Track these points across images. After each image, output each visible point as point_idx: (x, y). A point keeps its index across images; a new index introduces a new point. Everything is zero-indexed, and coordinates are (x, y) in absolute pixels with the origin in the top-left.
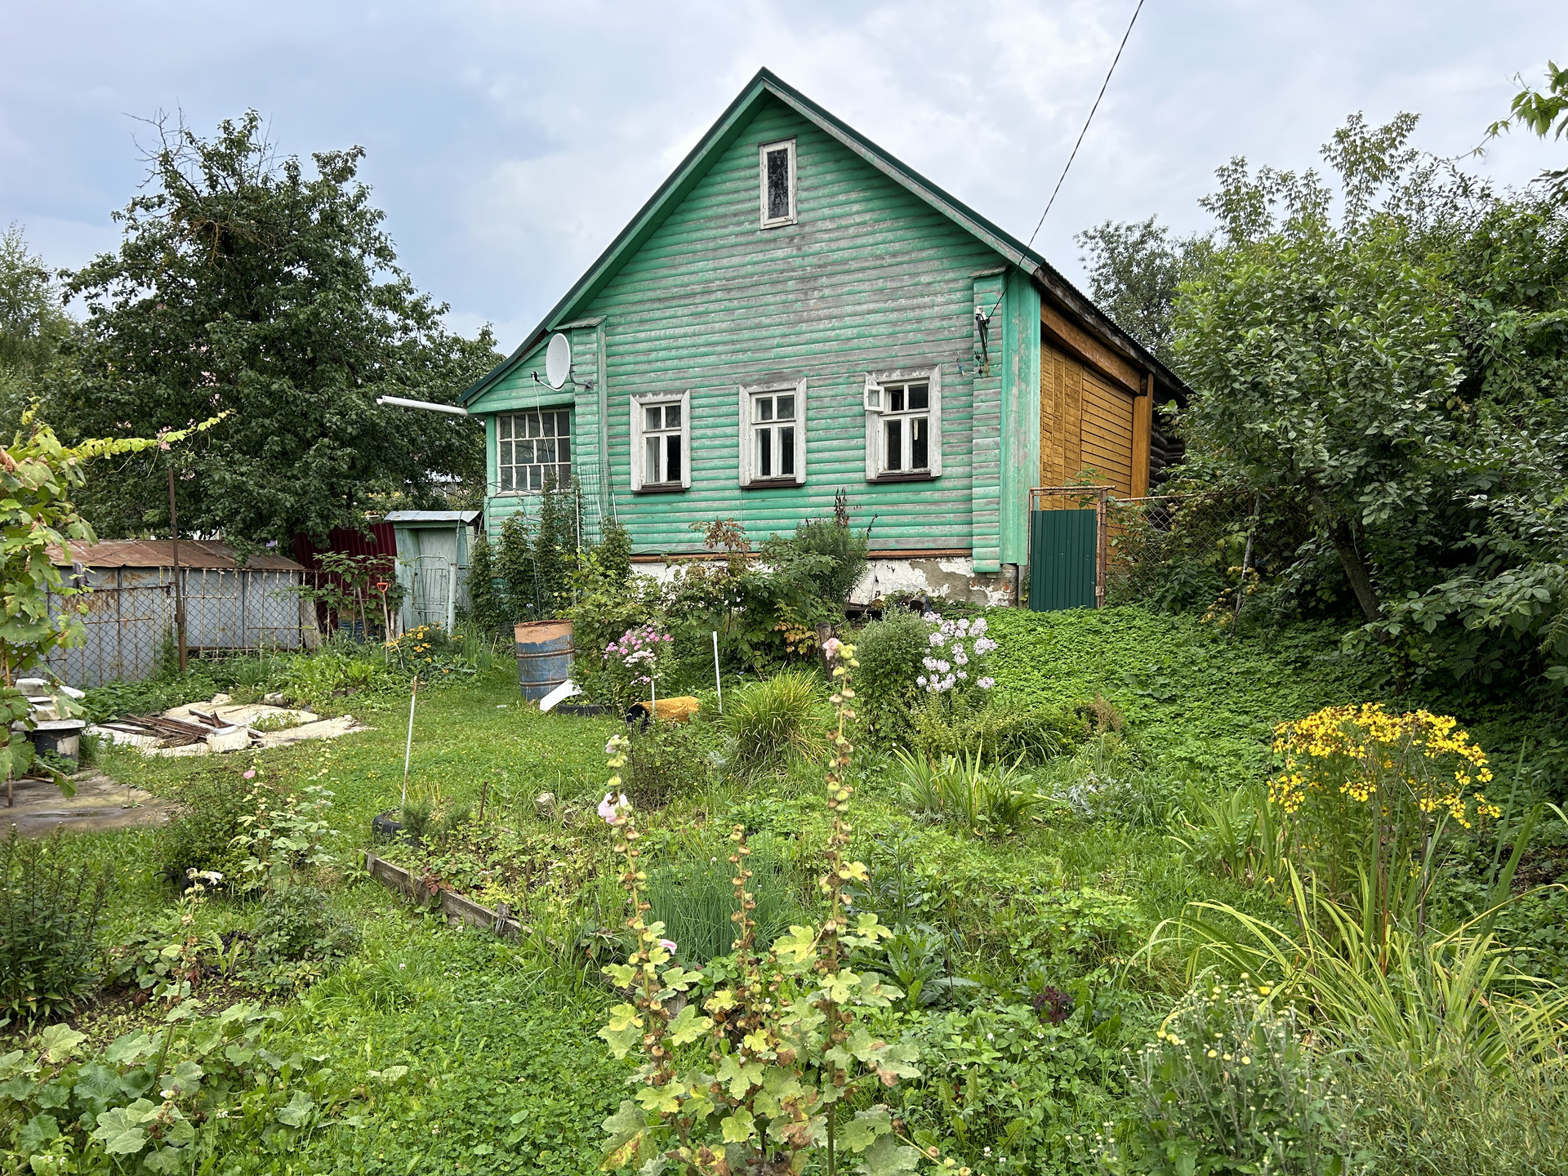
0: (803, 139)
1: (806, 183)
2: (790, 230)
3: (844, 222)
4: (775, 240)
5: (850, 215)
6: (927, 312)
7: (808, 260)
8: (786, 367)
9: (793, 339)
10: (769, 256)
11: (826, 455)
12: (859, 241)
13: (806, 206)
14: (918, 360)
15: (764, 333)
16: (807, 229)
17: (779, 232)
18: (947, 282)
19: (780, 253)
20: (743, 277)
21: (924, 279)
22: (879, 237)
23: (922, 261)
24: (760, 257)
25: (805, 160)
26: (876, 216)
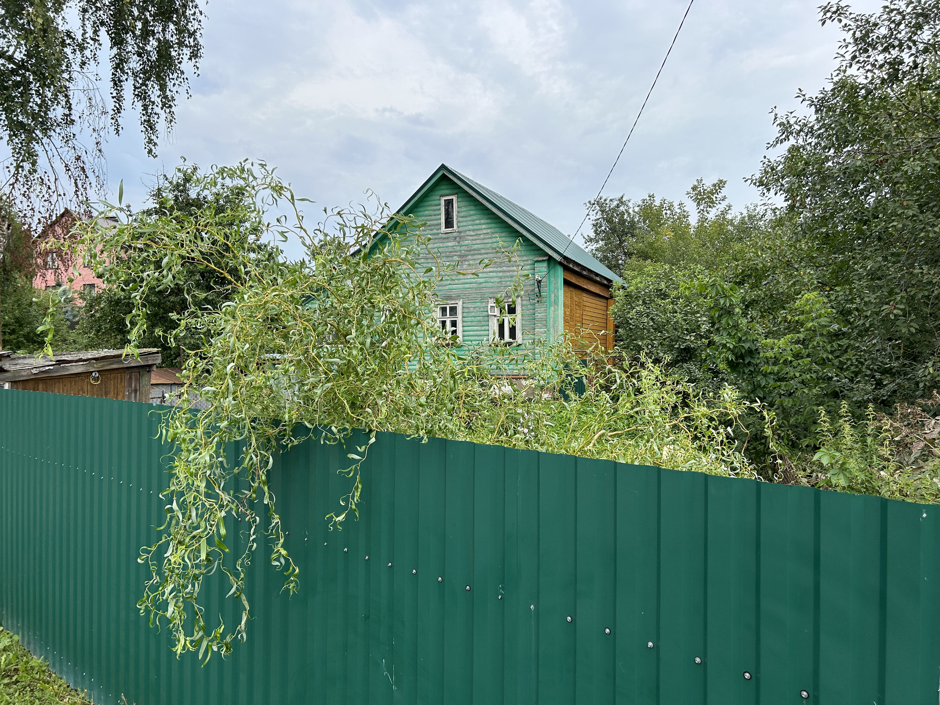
0: (460, 195)
1: (462, 214)
2: (455, 234)
3: (479, 232)
4: (448, 238)
5: (482, 229)
6: (515, 273)
7: (463, 248)
8: (453, 293)
9: (456, 282)
10: (445, 245)
11: (471, 333)
12: (486, 241)
13: (462, 224)
16: (462, 234)
17: (450, 235)
18: (524, 261)
19: (450, 244)
20: (433, 253)
21: (515, 259)
22: (494, 240)
24: (441, 245)
25: (461, 204)
26: (493, 230)
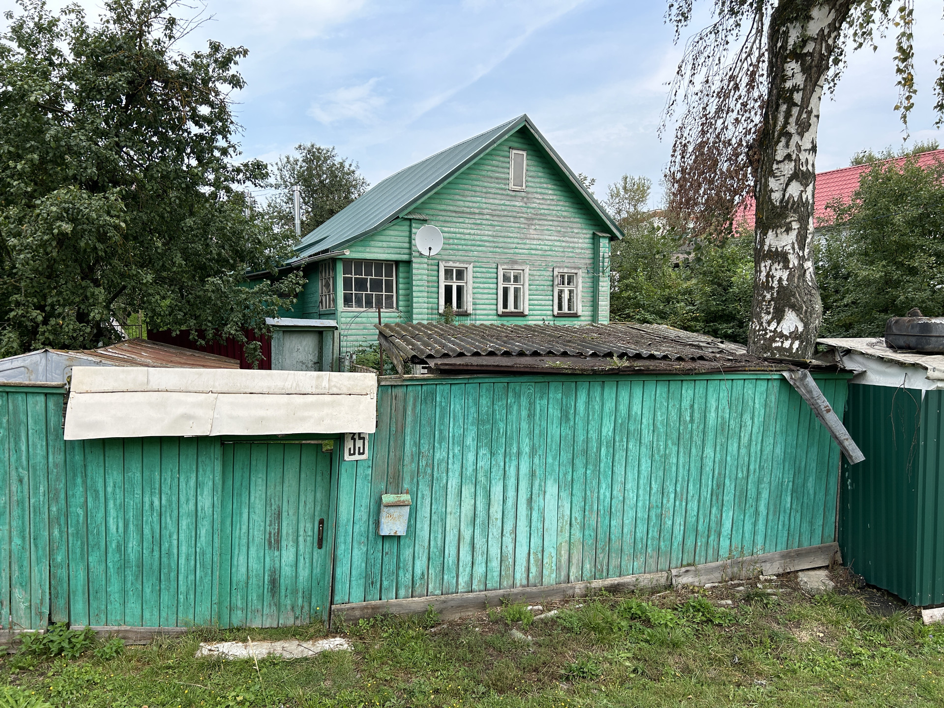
1: (531, 174)
2: (523, 194)
3: (545, 197)
4: (515, 196)
5: (547, 194)
6: (576, 245)
7: (530, 210)
8: (519, 258)
9: (523, 246)
10: (512, 203)
11: (536, 302)
12: (552, 208)
13: (530, 184)
14: (573, 265)
15: (509, 240)
16: (530, 196)
17: (518, 193)
19: (517, 204)
20: (500, 211)
21: (576, 231)
22: (559, 208)
23: (574, 222)
24: (508, 203)
25: (530, 162)
26: (558, 198)
